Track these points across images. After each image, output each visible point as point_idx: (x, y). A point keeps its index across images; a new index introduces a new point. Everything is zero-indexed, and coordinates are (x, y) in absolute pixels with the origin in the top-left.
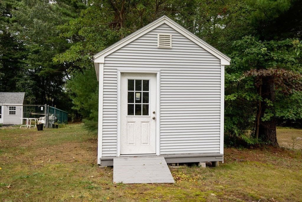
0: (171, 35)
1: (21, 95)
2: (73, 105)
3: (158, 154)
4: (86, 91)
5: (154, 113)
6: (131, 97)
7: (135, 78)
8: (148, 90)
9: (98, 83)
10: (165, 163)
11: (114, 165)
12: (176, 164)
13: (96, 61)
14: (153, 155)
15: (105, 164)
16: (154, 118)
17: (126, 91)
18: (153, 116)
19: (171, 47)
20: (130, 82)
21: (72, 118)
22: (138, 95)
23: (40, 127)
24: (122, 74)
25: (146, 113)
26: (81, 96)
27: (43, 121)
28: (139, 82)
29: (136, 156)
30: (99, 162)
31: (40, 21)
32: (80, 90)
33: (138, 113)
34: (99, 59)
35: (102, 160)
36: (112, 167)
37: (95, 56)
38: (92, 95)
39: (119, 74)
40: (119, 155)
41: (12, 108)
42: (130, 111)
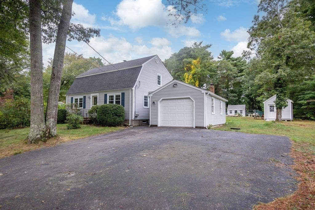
1: (245, 105)
6: (270, 109)
8: (274, 107)
20: (270, 106)
23: (253, 116)
24: (268, 105)
25: (274, 111)
28: (272, 106)
29: (271, 119)
33: (272, 111)
34: (264, 102)
35: (265, 119)
40: (268, 118)
41: (241, 111)
42: (270, 111)
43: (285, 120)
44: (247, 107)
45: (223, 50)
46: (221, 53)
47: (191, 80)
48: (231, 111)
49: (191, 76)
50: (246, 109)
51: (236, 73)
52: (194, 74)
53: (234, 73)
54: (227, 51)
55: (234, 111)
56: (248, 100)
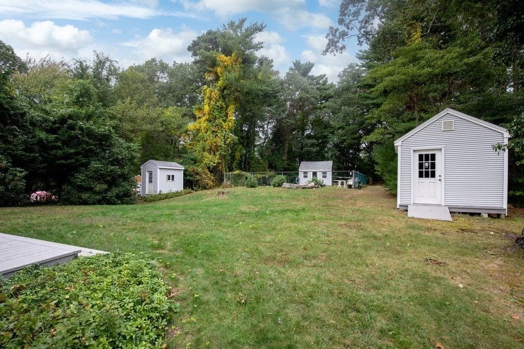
0: (453, 121)
1: (330, 163)
2: (375, 171)
3: (443, 205)
4: (386, 160)
5: (440, 176)
6: (421, 166)
7: (424, 153)
8: (435, 160)
9: (397, 154)
10: (448, 211)
11: (409, 209)
12: (459, 213)
13: (395, 145)
14: (440, 205)
15: (403, 208)
16: (440, 180)
17: (417, 162)
18: (439, 178)
19: (453, 129)
20: (421, 157)
21: (370, 181)
22: (427, 164)
23: (350, 186)
24: (414, 151)
25: (433, 175)
26: (382, 164)
27: (351, 182)
28: (427, 156)
29: (425, 205)
30: (398, 207)
31: (346, 108)
32: (382, 160)
33: (427, 176)
34: (398, 143)
35: (400, 206)
36: (407, 210)
37: (395, 142)
38: (392, 163)
39: (412, 151)
40: (412, 203)
41: (324, 173)
42: (421, 175)
43: (479, 214)
44: (334, 167)
45: (296, 61)
46: (293, 67)
47: (217, 101)
48: (305, 173)
49: (216, 93)
50: (333, 170)
51: (316, 99)
52: (225, 88)
53: (313, 97)
54: (303, 62)
55: (312, 173)
56: (338, 153)
